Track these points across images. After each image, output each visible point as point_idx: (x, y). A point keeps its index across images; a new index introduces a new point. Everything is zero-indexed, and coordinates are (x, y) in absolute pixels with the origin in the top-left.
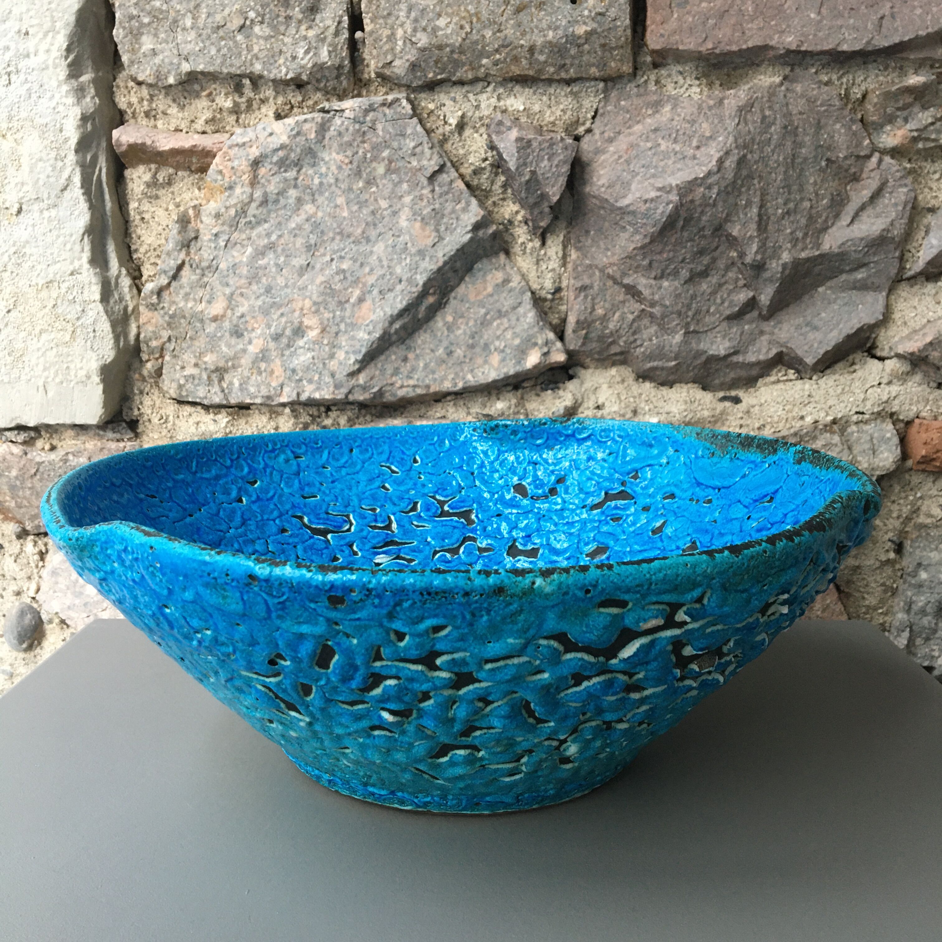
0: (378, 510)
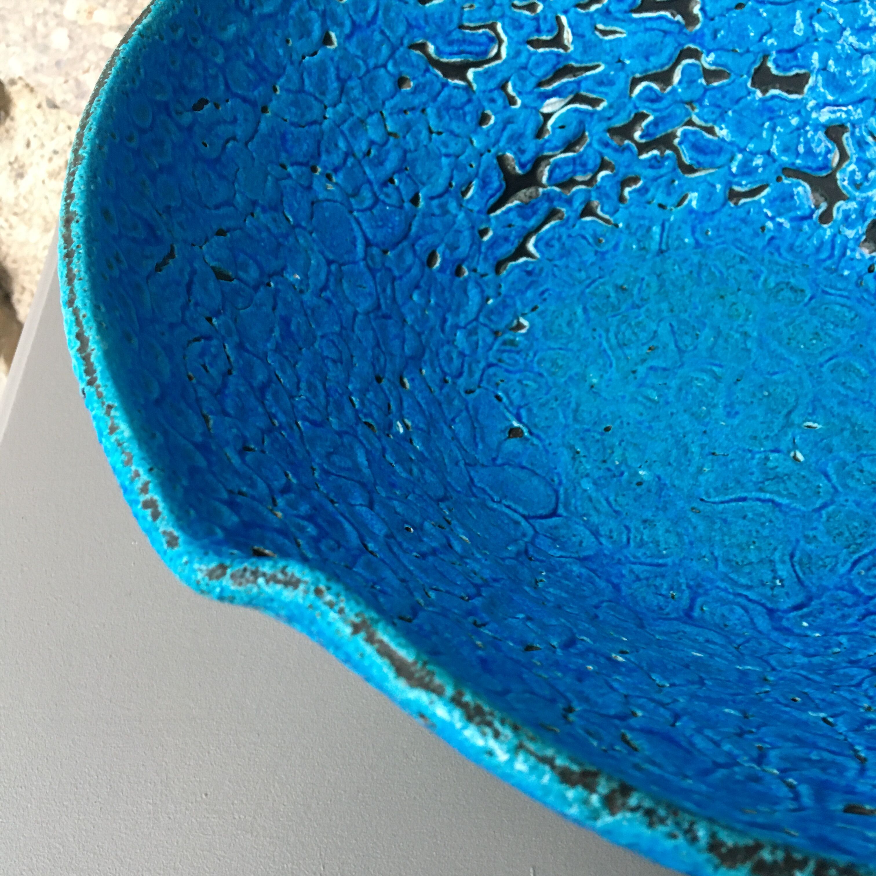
0: (540, 8)
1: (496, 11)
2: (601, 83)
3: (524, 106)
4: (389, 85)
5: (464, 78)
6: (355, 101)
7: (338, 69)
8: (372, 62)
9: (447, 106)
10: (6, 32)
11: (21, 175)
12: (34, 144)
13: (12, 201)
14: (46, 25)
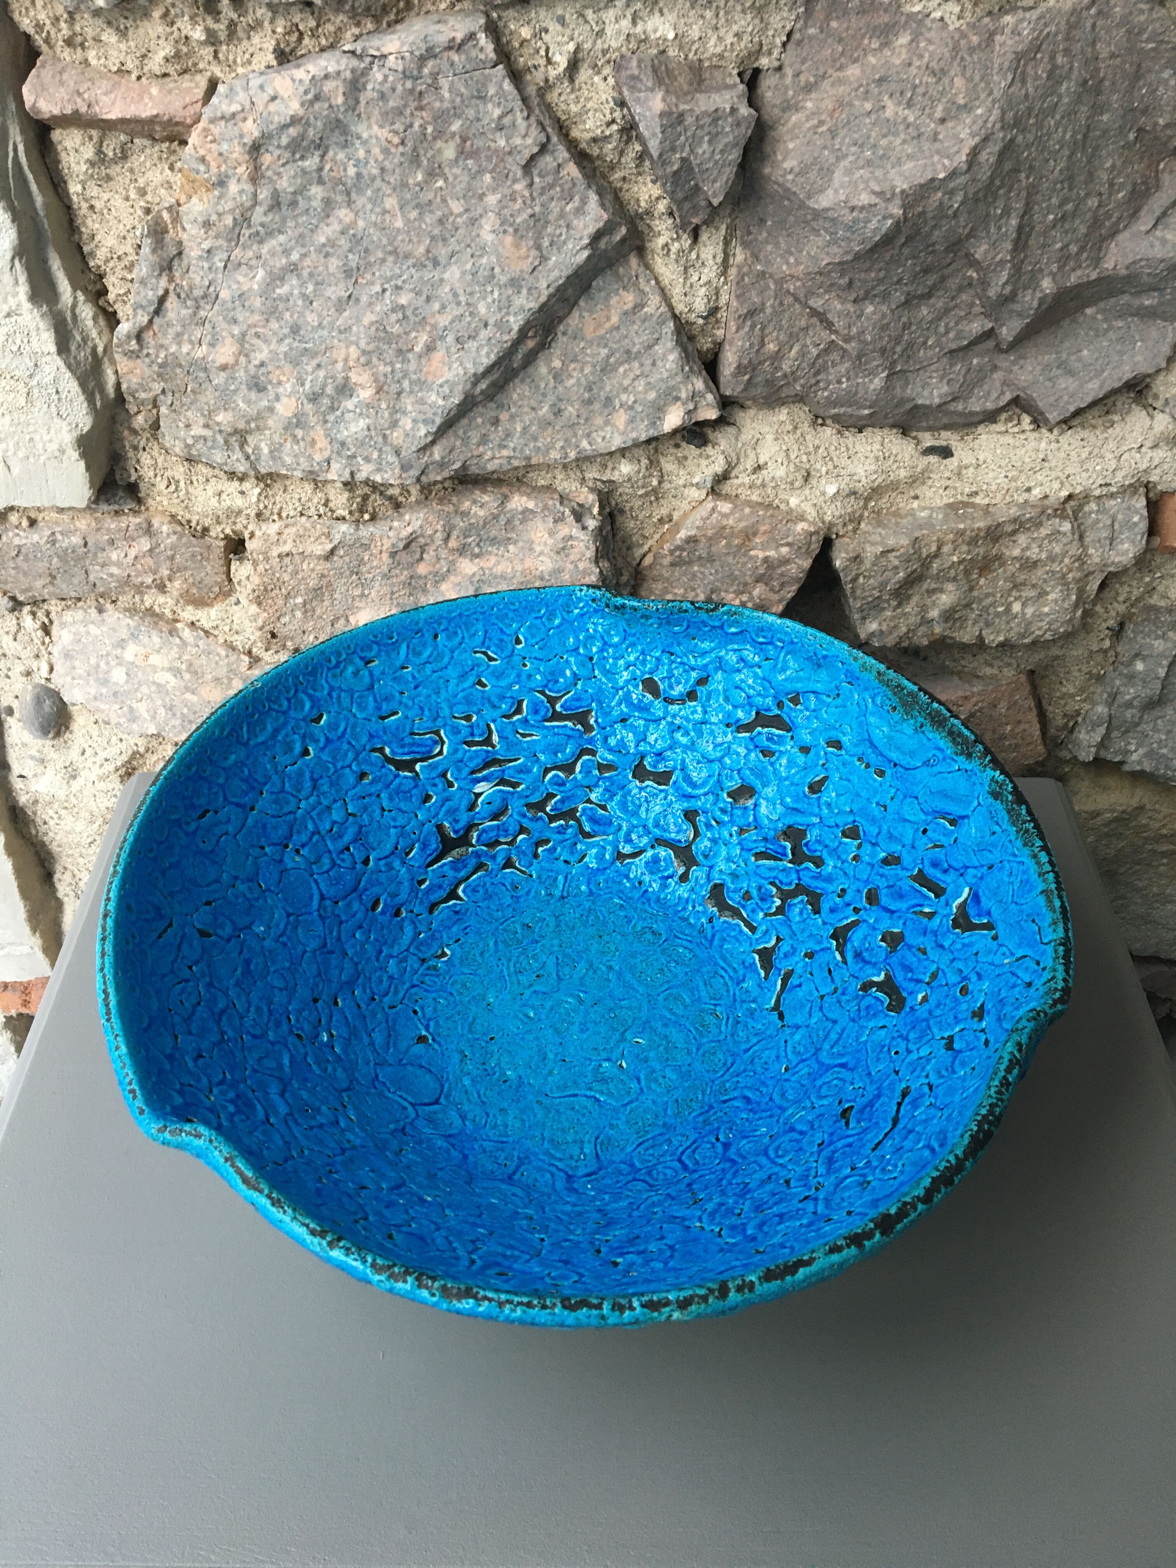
0: (475, 718)
1: (439, 723)
2: (521, 771)
3: (460, 788)
4: (352, 780)
5: (413, 770)
6: (324, 793)
7: (312, 773)
8: (339, 765)
9: (398, 791)
10: (73, 668)
11: (74, 777)
12: (89, 752)
13: (63, 798)
14: (108, 663)
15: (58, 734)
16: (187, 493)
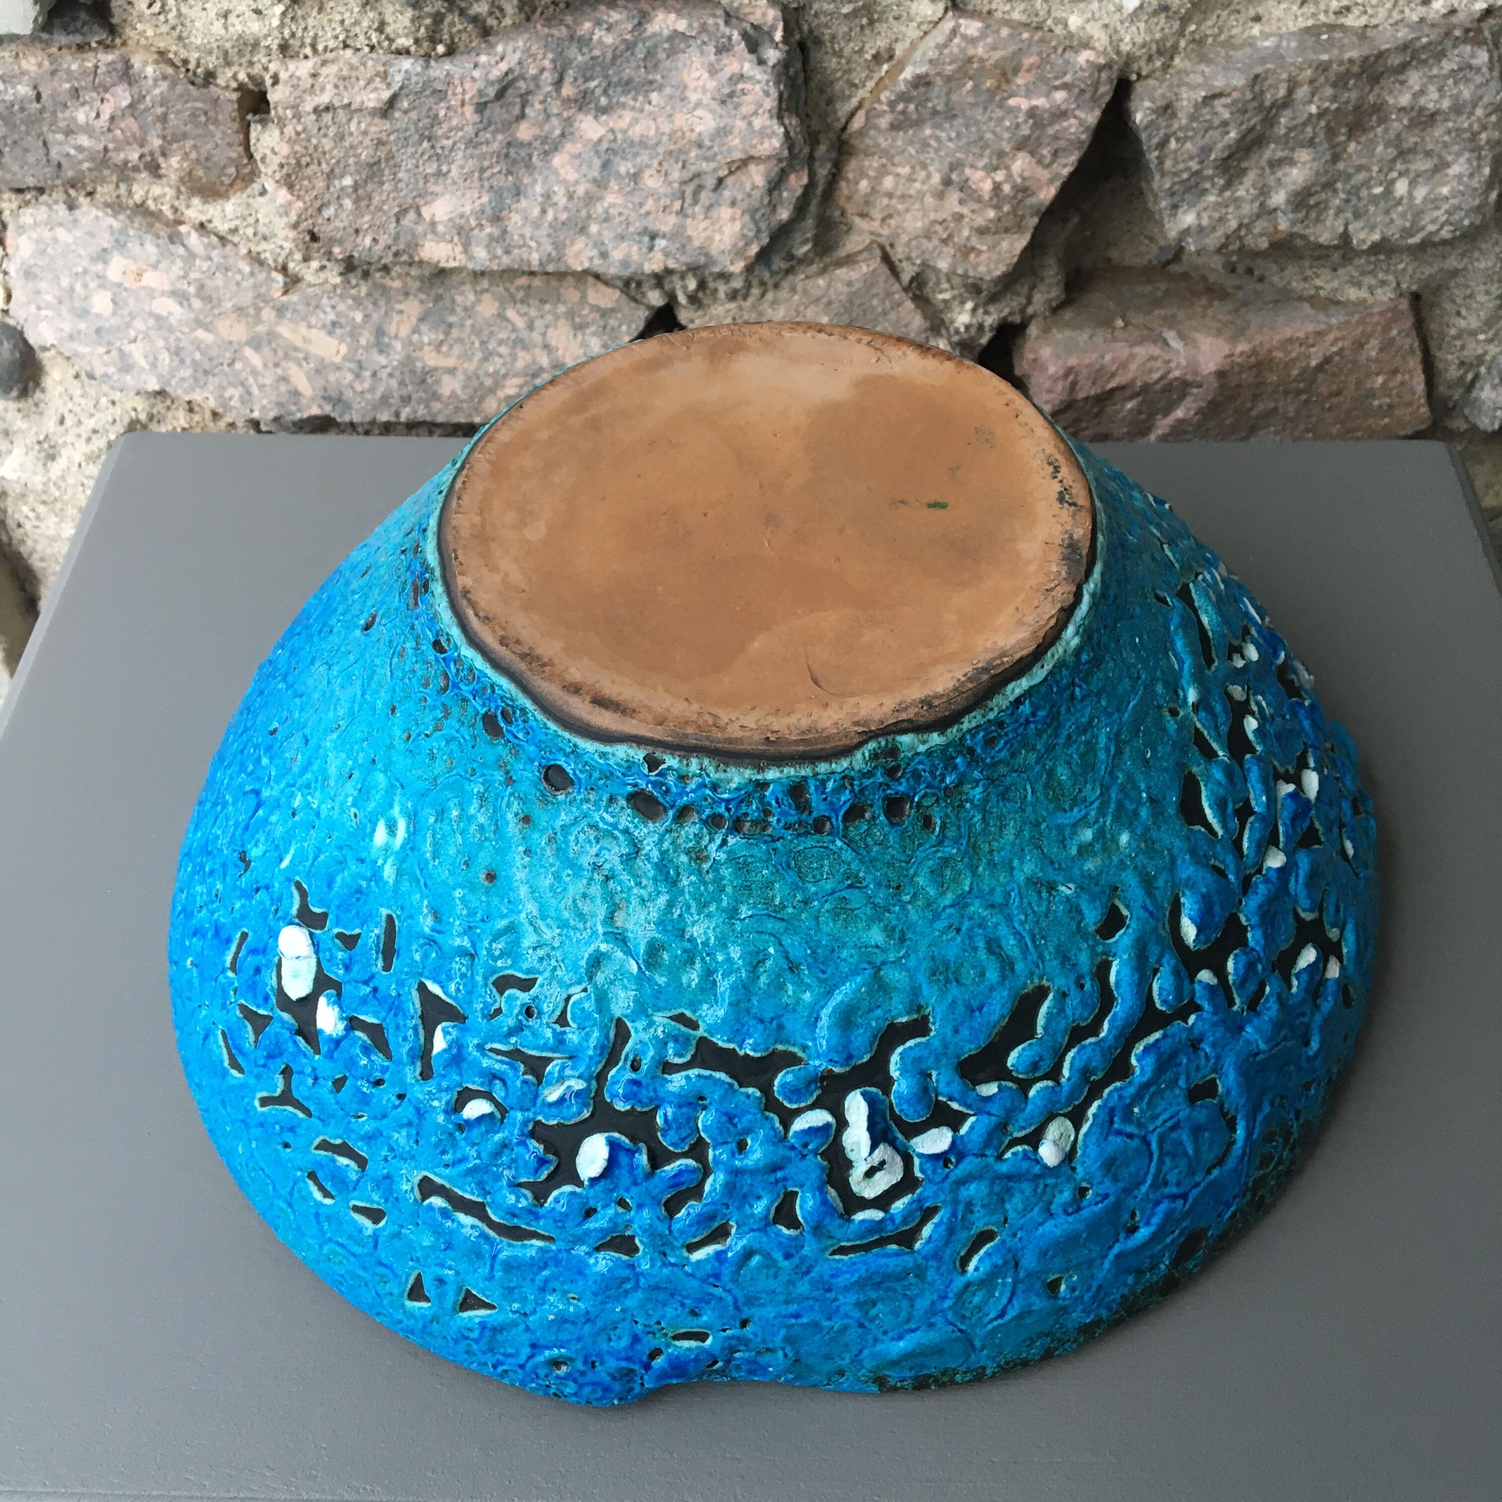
10: (38, 292)
11: (52, 457)
12: (69, 422)
13: (40, 487)
14: (85, 286)
15: (24, 394)
16: (180, 15)
